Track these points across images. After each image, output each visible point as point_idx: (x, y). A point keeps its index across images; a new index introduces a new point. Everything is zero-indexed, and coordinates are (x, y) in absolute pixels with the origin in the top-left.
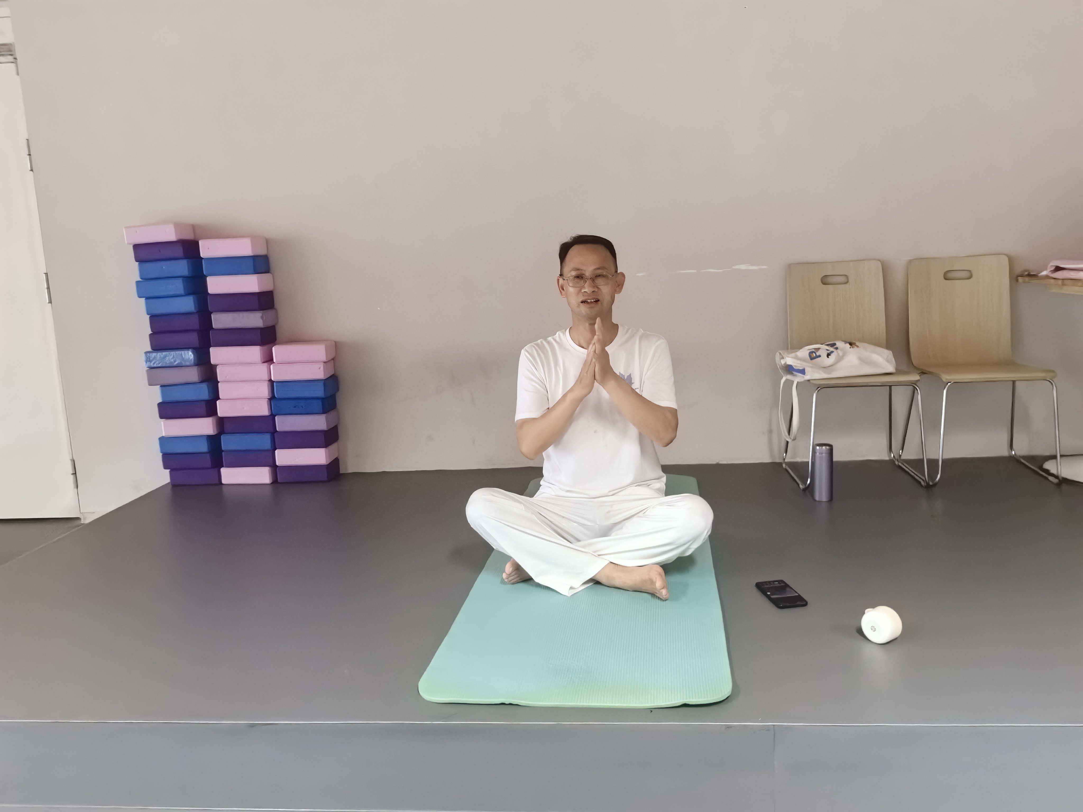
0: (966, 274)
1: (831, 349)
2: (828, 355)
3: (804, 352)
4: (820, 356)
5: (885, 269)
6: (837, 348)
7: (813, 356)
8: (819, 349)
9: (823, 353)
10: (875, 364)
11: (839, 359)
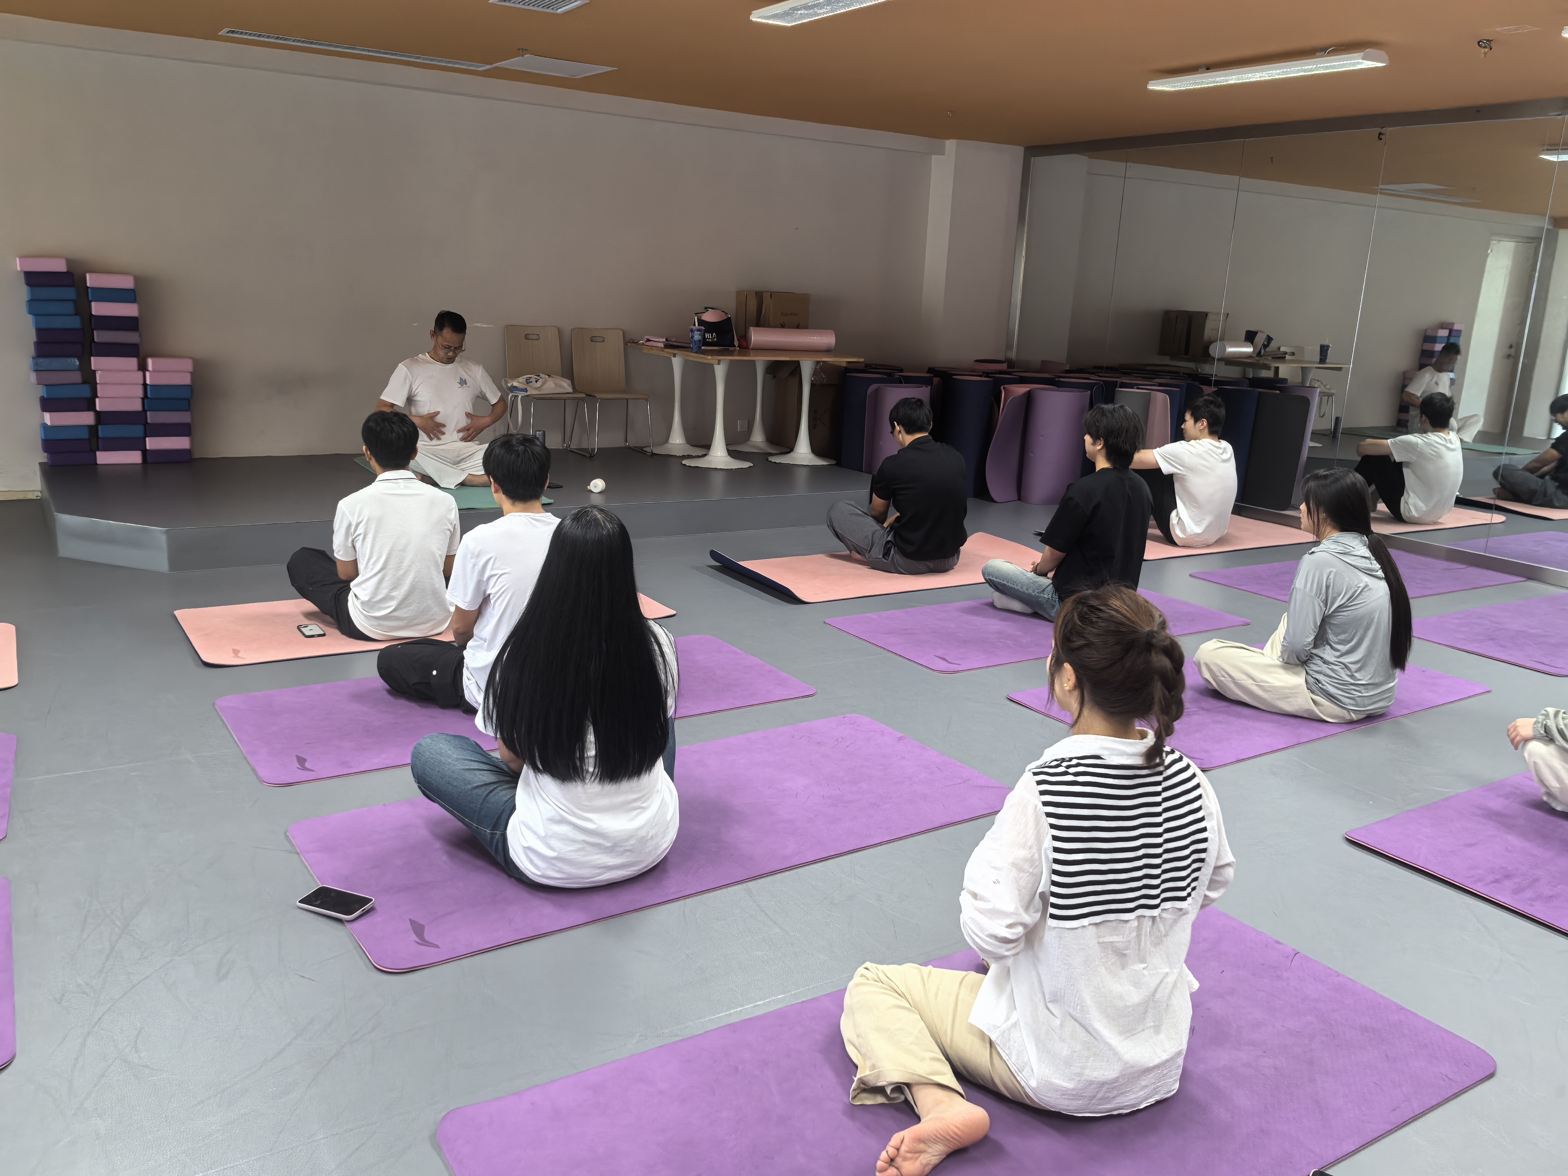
0: (601, 339)
1: (538, 378)
2: (536, 381)
3: (522, 379)
4: (532, 382)
5: (560, 332)
6: (541, 378)
7: (528, 381)
8: (531, 377)
9: (533, 380)
10: (563, 387)
11: (544, 384)
